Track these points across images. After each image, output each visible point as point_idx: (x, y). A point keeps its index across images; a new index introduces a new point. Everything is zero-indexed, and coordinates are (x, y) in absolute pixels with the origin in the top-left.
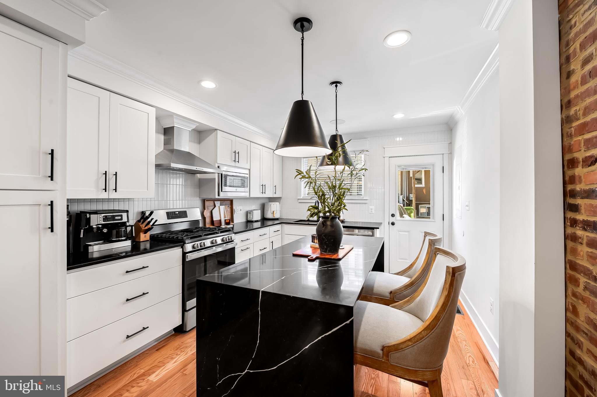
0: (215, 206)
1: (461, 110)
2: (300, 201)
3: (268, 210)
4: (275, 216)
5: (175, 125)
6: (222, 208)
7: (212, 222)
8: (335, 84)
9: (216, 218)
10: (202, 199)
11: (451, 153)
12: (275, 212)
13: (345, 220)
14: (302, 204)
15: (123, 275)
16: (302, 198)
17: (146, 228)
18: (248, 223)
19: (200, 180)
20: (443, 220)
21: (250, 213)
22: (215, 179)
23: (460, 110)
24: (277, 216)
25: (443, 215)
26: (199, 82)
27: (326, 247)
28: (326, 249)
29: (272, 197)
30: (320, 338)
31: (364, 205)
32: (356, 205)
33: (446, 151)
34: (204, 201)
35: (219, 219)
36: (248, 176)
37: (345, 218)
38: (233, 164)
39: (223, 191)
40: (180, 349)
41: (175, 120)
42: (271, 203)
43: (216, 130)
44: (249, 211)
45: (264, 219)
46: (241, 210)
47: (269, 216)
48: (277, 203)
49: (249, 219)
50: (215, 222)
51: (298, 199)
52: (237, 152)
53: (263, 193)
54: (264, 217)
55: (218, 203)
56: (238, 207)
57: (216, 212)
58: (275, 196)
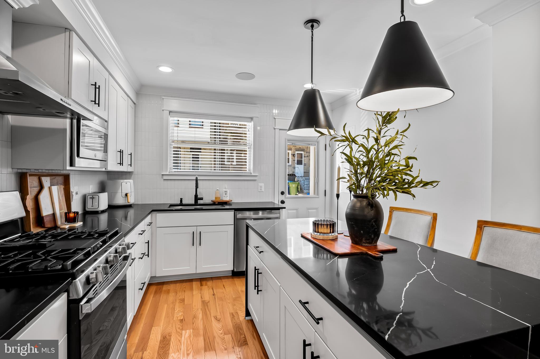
0: (41, 187)
2: (165, 177)
3: (116, 193)
4: (129, 201)
6: (55, 189)
7: (40, 220)
9: (46, 211)
10: (17, 171)
12: (129, 195)
13: (231, 201)
14: (169, 182)
16: (168, 173)
18: (87, 216)
19: (15, 130)
20: (325, 196)
21: (93, 198)
24: (131, 200)
25: (325, 191)
27: (373, 237)
28: (373, 240)
31: (252, 182)
32: (243, 182)
34: (22, 177)
35: (51, 212)
36: (106, 132)
37: (231, 199)
38: (90, 106)
39: (79, 156)
42: (122, 181)
43: (68, 30)
44: (90, 194)
45: (112, 207)
46: (77, 194)
47: (120, 201)
48: (131, 181)
49: (89, 207)
50: (45, 220)
51: (163, 175)
52: (97, 87)
53: (121, 164)
54: (111, 204)
55: (46, 181)
56: (73, 189)
57: (44, 199)
58: (130, 169)
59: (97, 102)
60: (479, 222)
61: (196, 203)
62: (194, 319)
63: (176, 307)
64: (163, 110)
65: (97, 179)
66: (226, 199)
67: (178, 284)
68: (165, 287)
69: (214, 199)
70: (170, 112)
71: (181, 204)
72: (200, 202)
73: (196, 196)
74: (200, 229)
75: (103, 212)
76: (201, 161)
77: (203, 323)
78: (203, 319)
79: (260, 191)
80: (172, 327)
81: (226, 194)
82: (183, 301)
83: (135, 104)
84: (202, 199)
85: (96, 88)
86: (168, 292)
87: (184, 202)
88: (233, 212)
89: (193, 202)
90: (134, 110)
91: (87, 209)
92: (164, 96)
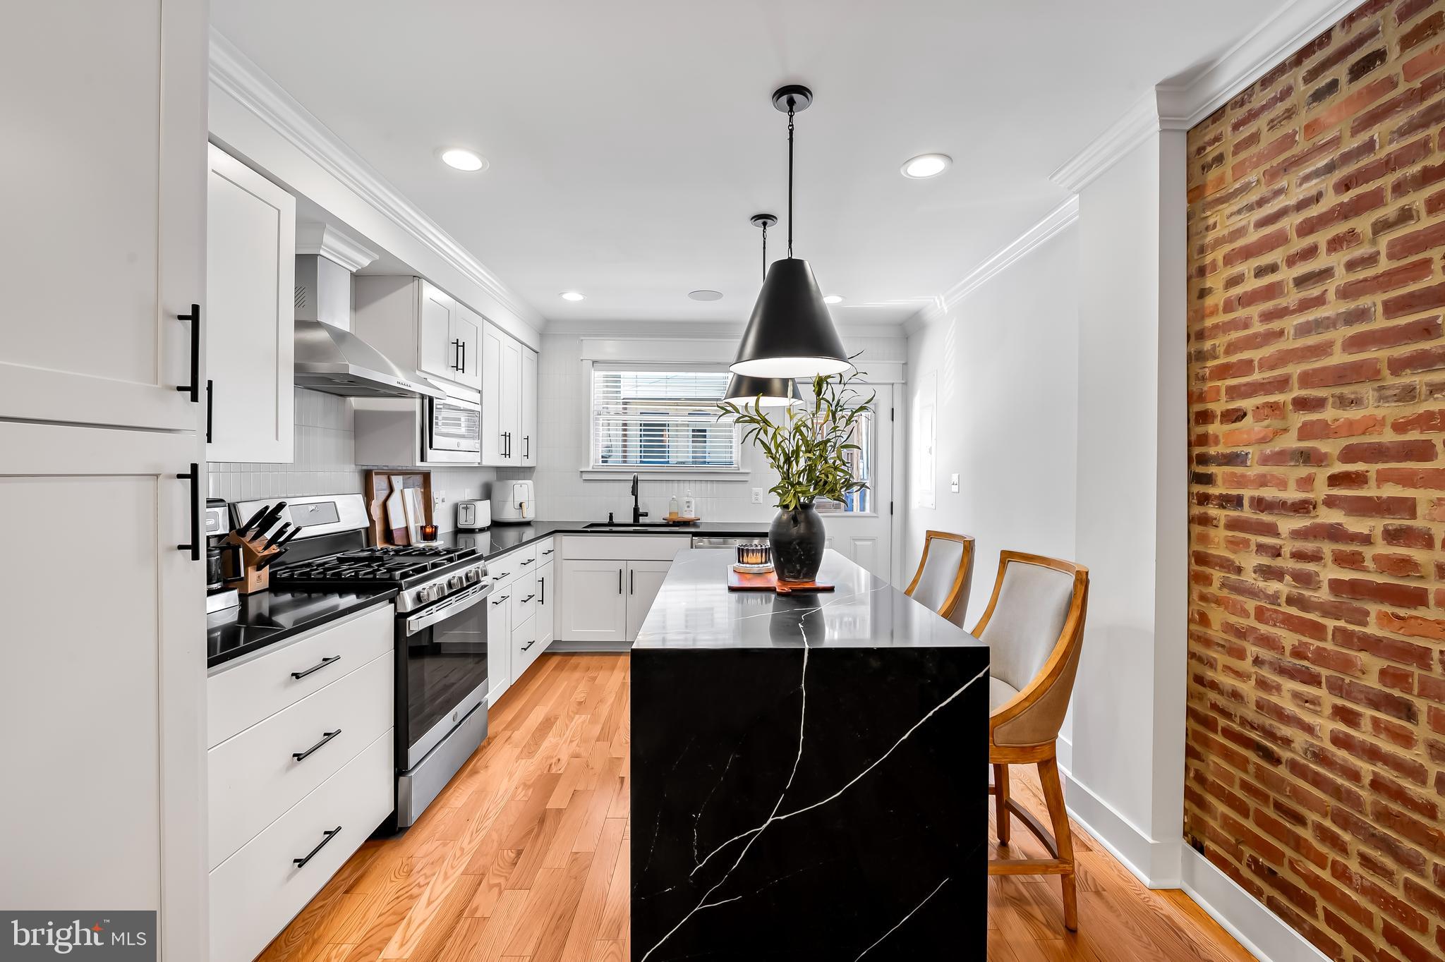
0: (391, 490)
1: (943, 304)
2: (586, 476)
3: (505, 501)
4: (526, 515)
5: (322, 252)
6: (409, 493)
7: (388, 535)
8: (763, 220)
9: (397, 523)
10: (360, 468)
11: (905, 384)
12: (524, 506)
13: (699, 519)
14: (591, 485)
15: (287, 685)
17: (266, 553)
18: (460, 536)
19: (358, 416)
20: (892, 513)
21: (466, 508)
22: (414, 413)
23: (941, 304)
24: (529, 515)
25: (892, 503)
26: (438, 150)
27: (799, 568)
28: (799, 572)
29: (519, 465)
30: (930, 714)
31: (741, 485)
32: (723, 485)
33: (898, 380)
34: (367, 476)
35: (404, 525)
36: (478, 408)
37: (698, 516)
38: (451, 374)
39: (434, 447)
40: (419, 872)
41: (328, 239)
42: (514, 482)
43: (417, 277)
44: (463, 503)
45: (497, 525)
46: (443, 501)
47: (510, 515)
48: (529, 482)
49: (462, 524)
50: (395, 535)
51: (582, 472)
52: (460, 344)
53: (507, 454)
54: (497, 518)
55: (397, 481)
56: (437, 492)
57: (394, 505)
58: (527, 463)
59: (460, 366)
60: (1003, 552)
61: (636, 521)
62: (600, 703)
63: (579, 686)
64: (582, 360)
65: (477, 481)
66: (689, 515)
67: (595, 657)
68: (574, 660)
69: (667, 516)
70: (594, 362)
71: (611, 524)
72: (642, 520)
73: (636, 509)
74: (631, 565)
75: (482, 530)
76: (711, 442)
77: (611, 709)
78: (612, 705)
79: (753, 501)
80: (564, 708)
81: (688, 507)
82: (594, 679)
83: (537, 353)
84: (646, 515)
85: (458, 346)
86: (575, 668)
87: (615, 520)
88: (690, 539)
89: (631, 521)
90: (535, 365)
91: (459, 526)
92: (584, 335)
